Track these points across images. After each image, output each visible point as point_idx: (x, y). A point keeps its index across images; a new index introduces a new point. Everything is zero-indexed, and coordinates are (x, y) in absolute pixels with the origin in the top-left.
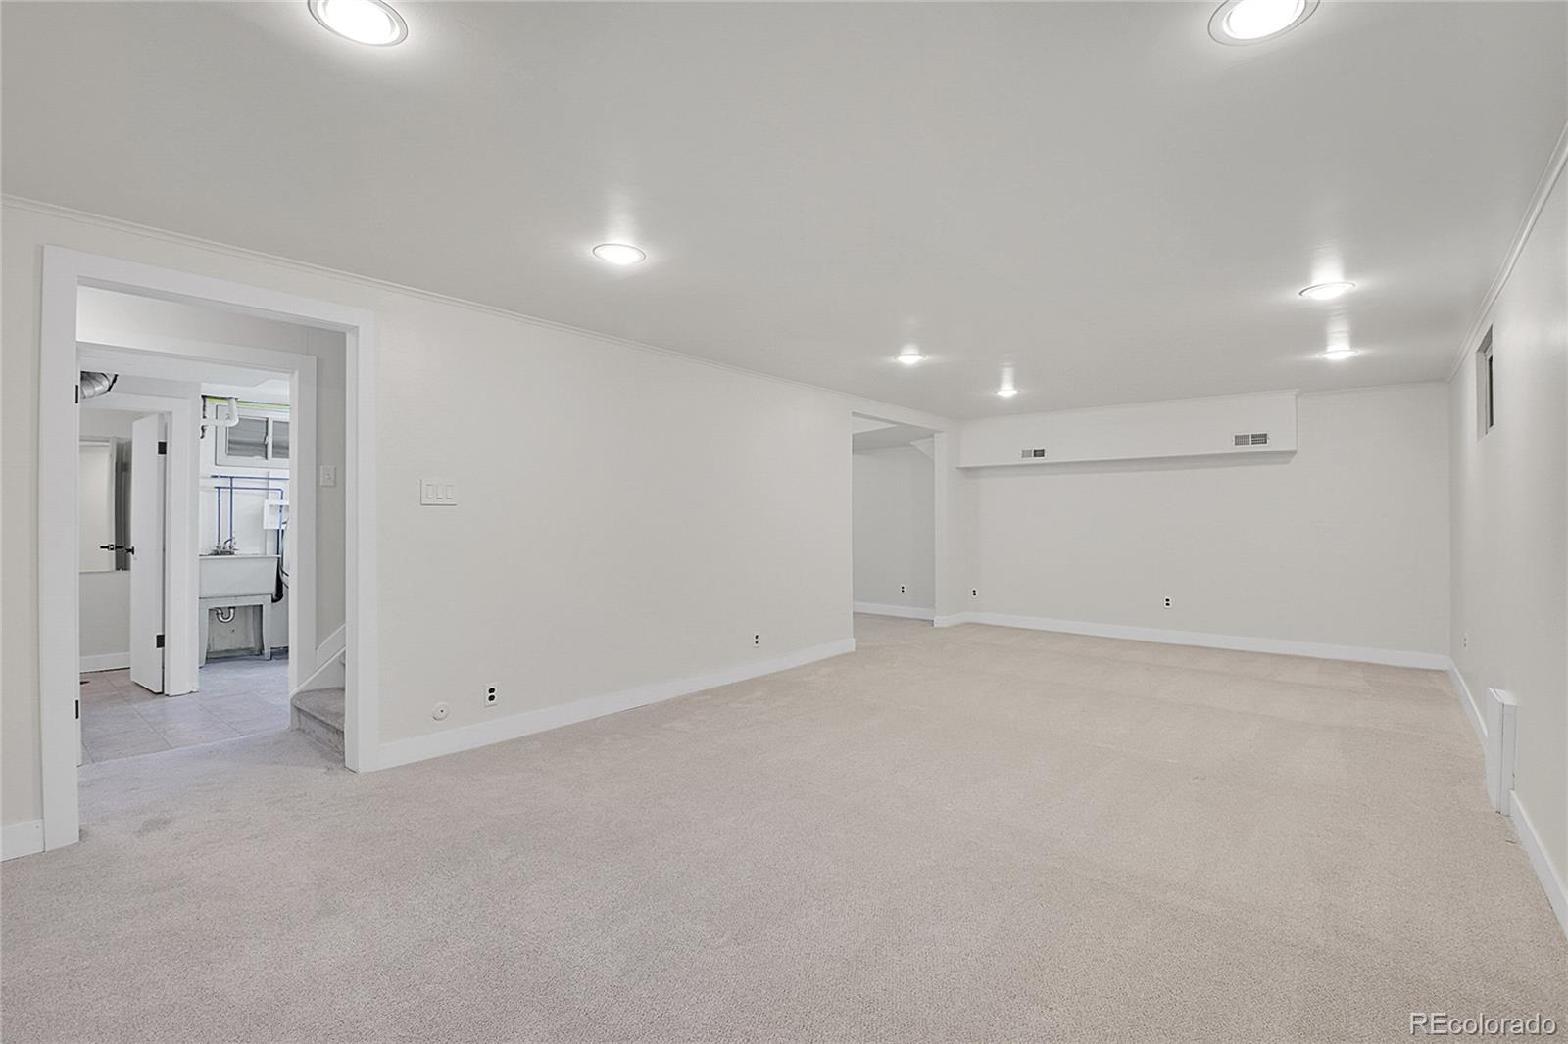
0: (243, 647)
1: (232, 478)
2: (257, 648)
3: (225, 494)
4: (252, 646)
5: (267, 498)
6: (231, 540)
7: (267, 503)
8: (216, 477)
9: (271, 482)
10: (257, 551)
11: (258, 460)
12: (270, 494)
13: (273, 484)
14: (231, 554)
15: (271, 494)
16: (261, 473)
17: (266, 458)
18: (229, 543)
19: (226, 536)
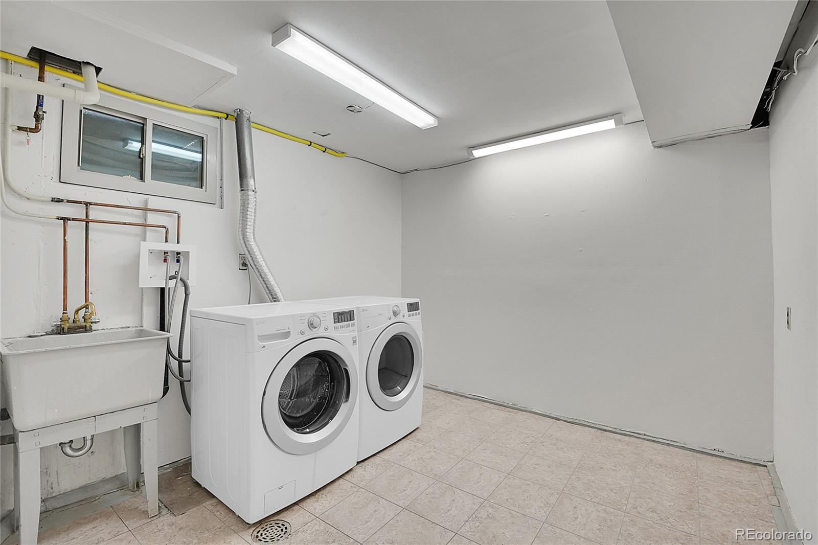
0: (109, 476)
1: (87, 204)
2: (131, 479)
3: (76, 232)
4: (123, 469)
5: (145, 240)
6: (86, 307)
7: (145, 247)
8: (59, 201)
9: (149, 214)
10: (129, 321)
11: (131, 181)
12: (148, 233)
13: (152, 218)
14: (86, 329)
15: (150, 233)
16: (137, 200)
17: (142, 178)
18: (83, 311)
19: (76, 300)
